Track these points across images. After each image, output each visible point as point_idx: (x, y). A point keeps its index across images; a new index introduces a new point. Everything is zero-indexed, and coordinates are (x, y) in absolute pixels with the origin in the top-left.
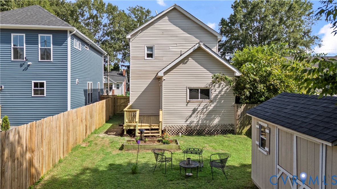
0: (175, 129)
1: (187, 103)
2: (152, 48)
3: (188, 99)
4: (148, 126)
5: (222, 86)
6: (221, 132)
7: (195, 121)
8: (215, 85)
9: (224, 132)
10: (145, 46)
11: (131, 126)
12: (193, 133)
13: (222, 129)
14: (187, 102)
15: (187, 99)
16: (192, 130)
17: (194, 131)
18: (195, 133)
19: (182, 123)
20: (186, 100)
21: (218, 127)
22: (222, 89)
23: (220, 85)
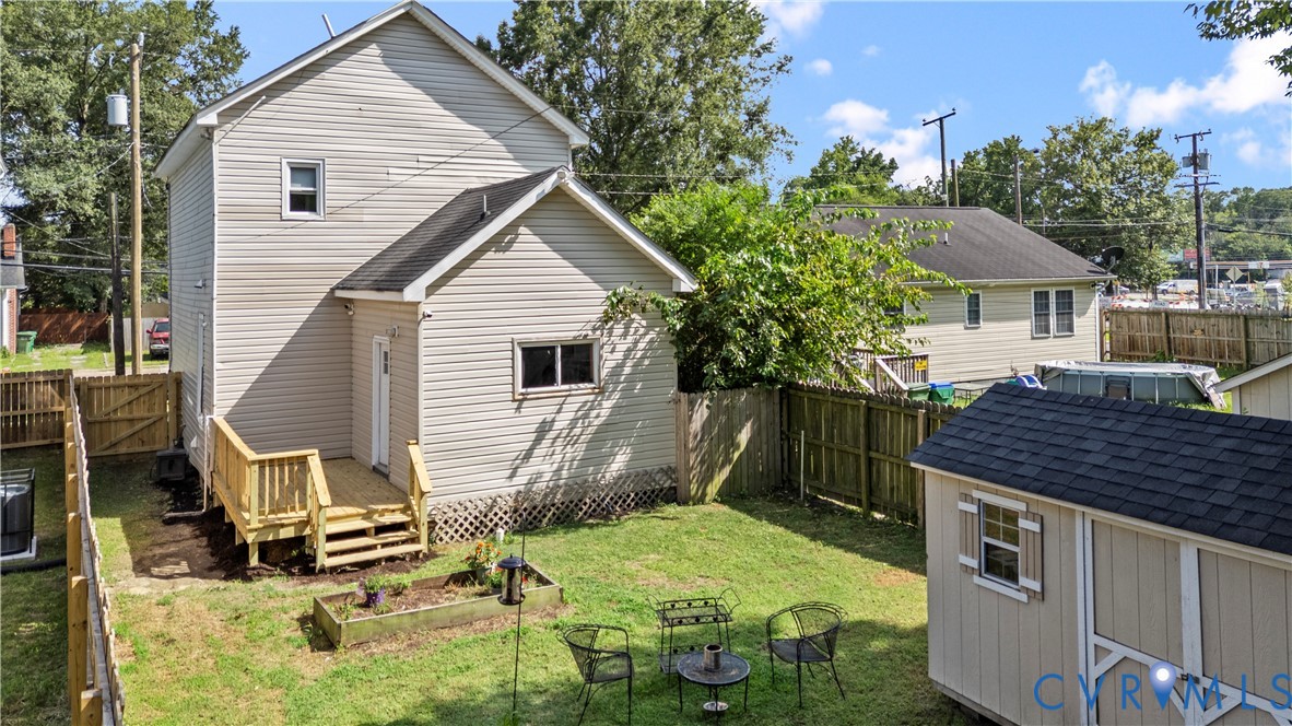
0: (470, 514)
1: (516, 405)
2: (314, 169)
3: (521, 390)
4: (358, 515)
5: (636, 331)
6: (637, 499)
7: (546, 470)
8: (612, 328)
9: (645, 498)
10: (284, 161)
11: (283, 526)
12: (540, 521)
13: (638, 489)
14: (514, 400)
15: (513, 388)
16: (535, 508)
17: (544, 511)
18: (547, 519)
19: (496, 486)
20: (513, 392)
21: (624, 483)
22: (636, 343)
23: (627, 327)
